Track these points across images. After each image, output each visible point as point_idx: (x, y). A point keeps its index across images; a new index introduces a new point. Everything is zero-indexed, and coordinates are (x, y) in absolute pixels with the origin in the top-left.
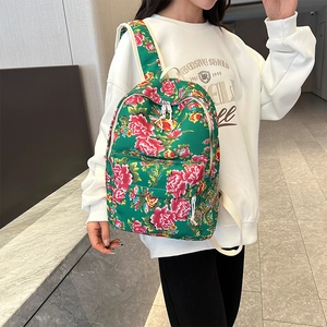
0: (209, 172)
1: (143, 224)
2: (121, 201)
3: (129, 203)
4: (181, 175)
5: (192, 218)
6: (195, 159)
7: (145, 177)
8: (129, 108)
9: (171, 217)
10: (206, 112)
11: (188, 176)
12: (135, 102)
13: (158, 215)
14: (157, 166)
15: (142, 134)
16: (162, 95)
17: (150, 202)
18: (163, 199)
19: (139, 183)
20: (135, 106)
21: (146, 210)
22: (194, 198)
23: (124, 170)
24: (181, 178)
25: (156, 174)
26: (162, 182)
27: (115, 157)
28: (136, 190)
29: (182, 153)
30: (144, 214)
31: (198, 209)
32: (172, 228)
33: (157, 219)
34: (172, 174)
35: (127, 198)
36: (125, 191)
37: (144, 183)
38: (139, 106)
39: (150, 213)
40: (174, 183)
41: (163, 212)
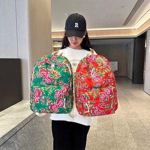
2: (37, 102)
3: (40, 102)
4: (60, 91)
5: (64, 106)
6: (65, 85)
7: (47, 92)
8: (39, 67)
9: (56, 107)
10: (69, 68)
11: (62, 91)
12: (41, 64)
13: (52, 106)
14: (51, 88)
15: (45, 76)
16: (51, 61)
18: (53, 100)
19: (44, 95)
20: (41, 66)
21: (47, 104)
22: (65, 99)
23: (39, 90)
24: (60, 92)
25: (51, 91)
26: (53, 94)
27: (35, 85)
31: (66, 103)
32: (57, 110)
33: (51, 108)
34: (57, 91)
35: (40, 101)
36: (39, 98)
37: (46, 95)
38: (42, 65)
39: (48, 106)
40: (58, 94)
41: (54, 105)
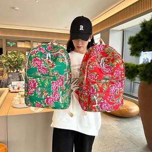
0: (66, 82)
1: (41, 103)
17: (45, 94)
28: (39, 89)
29: (56, 73)
30: (42, 99)
